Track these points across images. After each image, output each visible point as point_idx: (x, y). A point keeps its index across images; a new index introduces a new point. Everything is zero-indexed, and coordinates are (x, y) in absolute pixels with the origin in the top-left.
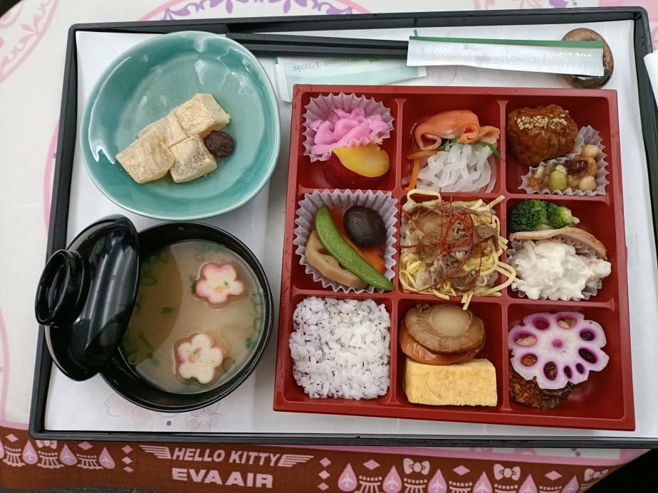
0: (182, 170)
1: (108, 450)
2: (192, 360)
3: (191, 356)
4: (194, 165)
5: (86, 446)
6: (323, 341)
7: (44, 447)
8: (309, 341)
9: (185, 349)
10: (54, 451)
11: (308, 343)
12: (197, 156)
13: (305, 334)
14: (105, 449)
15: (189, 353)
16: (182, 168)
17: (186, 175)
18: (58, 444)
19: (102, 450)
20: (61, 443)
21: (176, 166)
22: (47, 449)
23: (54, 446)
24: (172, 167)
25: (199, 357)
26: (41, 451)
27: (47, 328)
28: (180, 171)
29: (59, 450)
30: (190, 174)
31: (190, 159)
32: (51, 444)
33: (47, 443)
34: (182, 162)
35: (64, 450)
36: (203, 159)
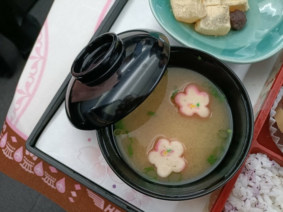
0: (209, 24)
1: (66, 181)
2: (163, 154)
3: (164, 151)
4: (218, 24)
5: (53, 170)
6: (261, 192)
7: (29, 155)
8: (251, 187)
9: (164, 144)
10: (33, 161)
11: (249, 188)
12: (222, 19)
13: (250, 179)
14: (64, 179)
15: (164, 148)
16: (209, 22)
17: (209, 28)
18: (38, 159)
19: (62, 178)
20: (39, 160)
21: (205, 19)
22: (30, 158)
23: (35, 158)
24: (202, 18)
25: (168, 156)
26: (26, 157)
27: (73, 78)
28: (207, 23)
29: (36, 162)
30: (212, 28)
31: (217, 19)
32: (34, 156)
33: (32, 155)
34: (211, 18)
35: (39, 164)
36: (226, 23)
